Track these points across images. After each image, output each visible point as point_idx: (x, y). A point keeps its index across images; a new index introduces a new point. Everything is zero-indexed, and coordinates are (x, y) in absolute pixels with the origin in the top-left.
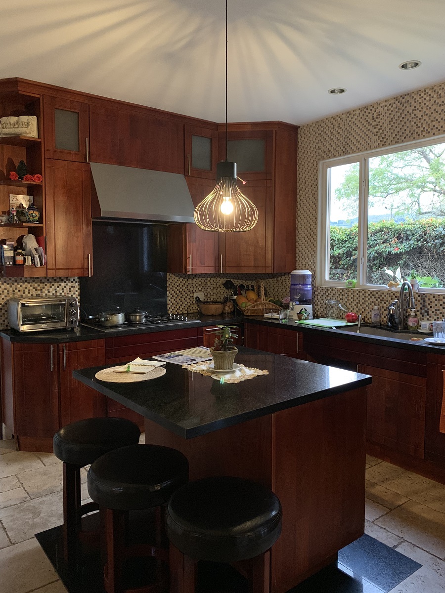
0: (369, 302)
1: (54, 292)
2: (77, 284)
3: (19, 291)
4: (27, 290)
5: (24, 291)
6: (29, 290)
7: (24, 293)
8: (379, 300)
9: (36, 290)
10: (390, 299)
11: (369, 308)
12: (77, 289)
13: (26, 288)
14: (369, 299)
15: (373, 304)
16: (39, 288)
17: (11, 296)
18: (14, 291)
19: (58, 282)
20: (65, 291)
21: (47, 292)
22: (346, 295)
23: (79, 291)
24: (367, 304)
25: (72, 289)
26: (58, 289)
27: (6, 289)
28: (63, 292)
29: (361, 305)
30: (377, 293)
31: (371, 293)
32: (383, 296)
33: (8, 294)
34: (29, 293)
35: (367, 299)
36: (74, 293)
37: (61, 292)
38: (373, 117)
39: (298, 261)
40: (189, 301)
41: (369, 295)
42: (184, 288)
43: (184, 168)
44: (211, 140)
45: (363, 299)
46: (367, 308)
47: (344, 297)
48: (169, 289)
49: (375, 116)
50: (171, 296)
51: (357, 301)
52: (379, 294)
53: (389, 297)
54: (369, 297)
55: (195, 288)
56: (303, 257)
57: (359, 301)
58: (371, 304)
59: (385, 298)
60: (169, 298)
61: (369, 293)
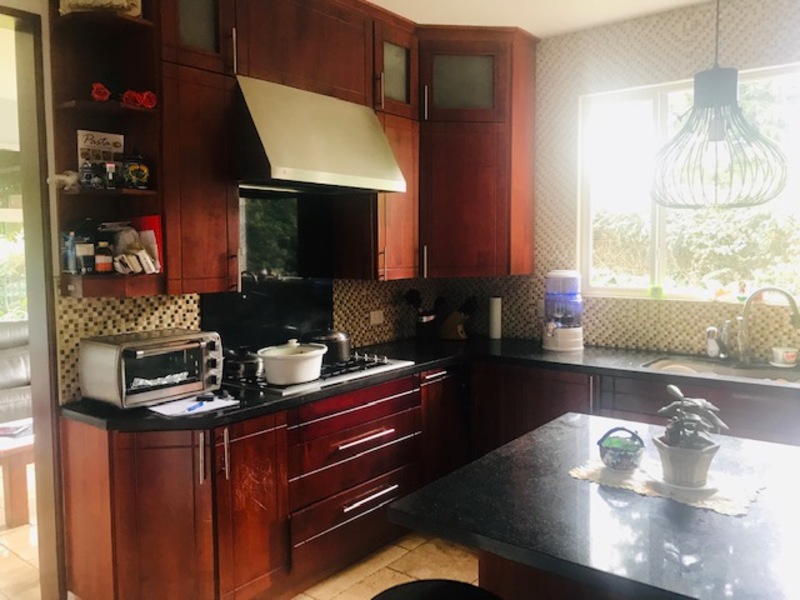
0: (677, 320)
1: (157, 322)
2: (196, 306)
3: (96, 324)
4: (110, 322)
5: (105, 323)
6: (114, 322)
7: (105, 328)
8: (696, 317)
9: (127, 320)
10: (717, 315)
11: (677, 330)
12: (196, 315)
13: (109, 318)
14: (677, 316)
15: (685, 324)
16: (131, 316)
17: (82, 334)
18: (86, 325)
19: (164, 304)
20: (177, 320)
21: (145, 324)
22: (634, 310)
23: (199, 318)
24: (674, 323)
25: (188, 315)
26: (164, 317)
27: (71, 321)
28: (173, 321)
29: (662, 326)
30: (693, 306)
31: (681, 306)
32: (704, 310)
33: (76, 331)
34: (114, 327)
35: (674, 316)
36: (192, 323)
37: (170, 321)
38: (684, 27)
39: (539, 256)
40: (362, 325)
41: (677, 309)
42: (356, 304)
43: (374, 95)
44: (408, 53)
45: (666, 315)
46: (673, 330)
47: (630, 314)
48: (335, 307)
49: (688, 26)
50: (339, 319)
51: (656, 318)
52: (697, 307)
53: (716, 311)
54: (678, 313)
55: (371, 304)
56: (548, 249)
57: (659, 318)
58: (681, 324)
59: (708, 314)
60: (336, 323)
61: (678, 306)
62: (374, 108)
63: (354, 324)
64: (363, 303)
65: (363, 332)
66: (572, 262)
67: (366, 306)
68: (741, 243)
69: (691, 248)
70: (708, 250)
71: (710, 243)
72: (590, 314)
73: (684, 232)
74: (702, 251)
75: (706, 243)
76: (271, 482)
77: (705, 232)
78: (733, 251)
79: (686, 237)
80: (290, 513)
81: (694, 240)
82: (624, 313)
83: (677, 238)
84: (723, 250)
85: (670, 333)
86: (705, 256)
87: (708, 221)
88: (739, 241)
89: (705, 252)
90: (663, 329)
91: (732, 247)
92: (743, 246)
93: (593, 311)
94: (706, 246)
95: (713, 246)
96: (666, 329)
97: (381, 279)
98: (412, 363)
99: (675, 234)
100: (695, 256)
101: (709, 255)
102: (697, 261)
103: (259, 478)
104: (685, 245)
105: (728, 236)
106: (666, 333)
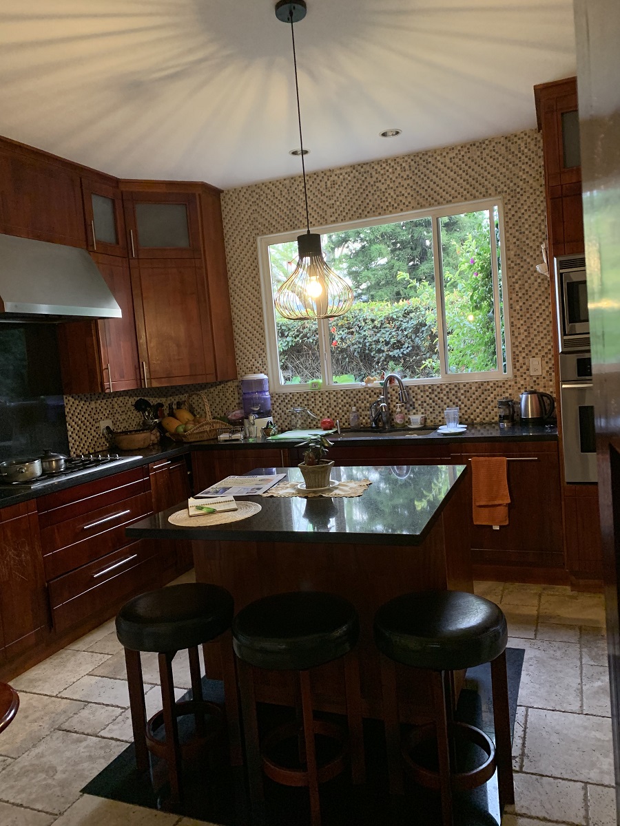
0: (342, 403)
8: (355, 400)
10: (368, 396)
11: (343, 411)
14: (342, 401)
15: (347, 406)
22: (313, 400)
24: (340, 406)
29: (333, 409)
30: (352, 392)
31: (344, 393)
32: (360, 394)
35: (340, 401)
38: (326, 186)
39: (240, 364)
40: (94, 434)
41: (342, 395)
42: (86, 415)
43: (87, 240)
44: (113, 201)
45: (335, 401)
46: (341, 411)
47: (310, 402)
48: (68, 419)
49: (329, 185)
50: (72, 429)
51: (328, 404)
52: (354, 392)
53: (367, 394)
54: (342, 398)
55: (100, 414)
56: (246, 358)
57: (330, 404)
58: (345, 406)
59: (362, 397)
60: (70, 433)
61: (342, 393)
62: (87, 249)
63: (87, 432)
64: (93, 414)
65: (95, 439)
66: (265, 367)
67: (96, 417)
68: (408, 347)
69: (372, 354)
70: (384, 354)
71: (385, 348)
72: (282, 406)
73: (366, 341)
74: (381, 355)
75: (382, 349)
76: (28, 557)
77: (381, 339)
78: (402, 353)
79: (367, 344)
80: (48, 582)
81: (374, 346)
82: (306, 403)
83: (361, 346)
84: (396, 353)
85: (338, 414)
86: (383, 358)
87: (383, 331)
88: (406, 345)
89: (382, 356)
90: (333, 411)
91: (402, 350)
92: (410, 349)
93: (284, 404)
94: (383, 351)
95: (388, 351)
96: (335, 411)
97: (107, 391)
98: (141, 457)
99: (360, 343)
100: (376, 359)
101: (386, 358)
102: (378, 363)
103: (19, 555)
104: (367, 352)
105: (399, 341)
106: (336, 414)
